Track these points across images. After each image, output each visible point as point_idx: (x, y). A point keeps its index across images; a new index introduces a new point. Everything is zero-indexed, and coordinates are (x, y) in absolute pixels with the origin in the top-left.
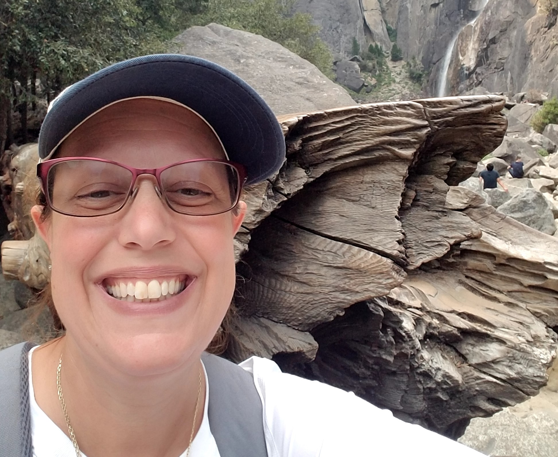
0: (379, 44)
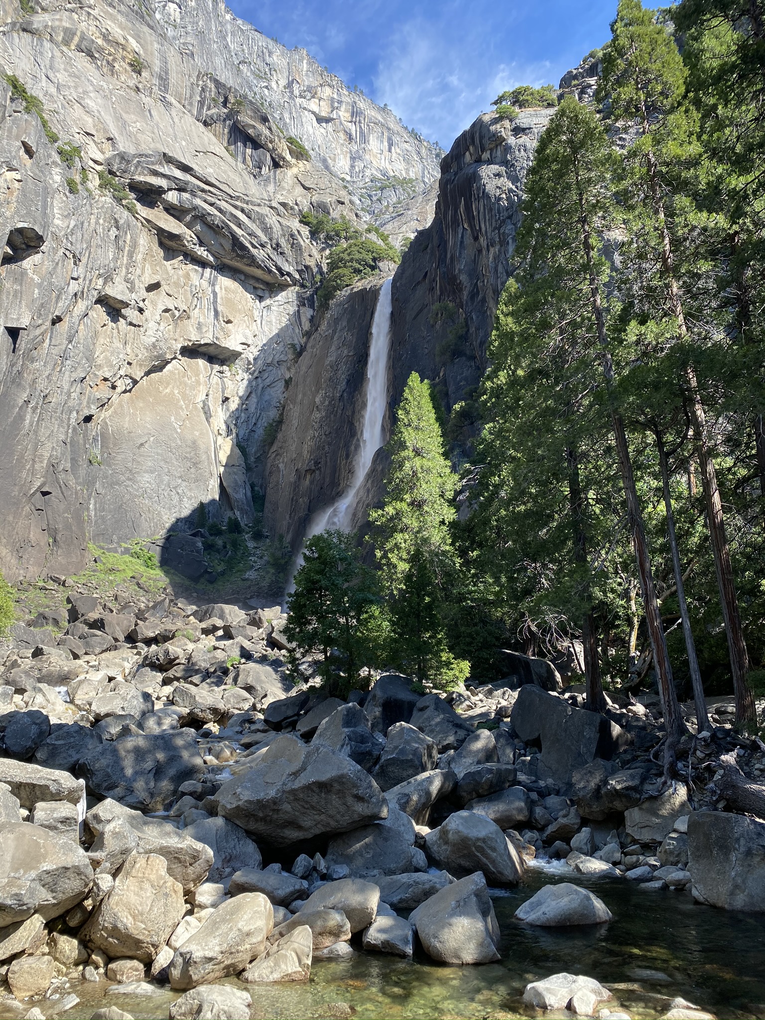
0: (239, 515)
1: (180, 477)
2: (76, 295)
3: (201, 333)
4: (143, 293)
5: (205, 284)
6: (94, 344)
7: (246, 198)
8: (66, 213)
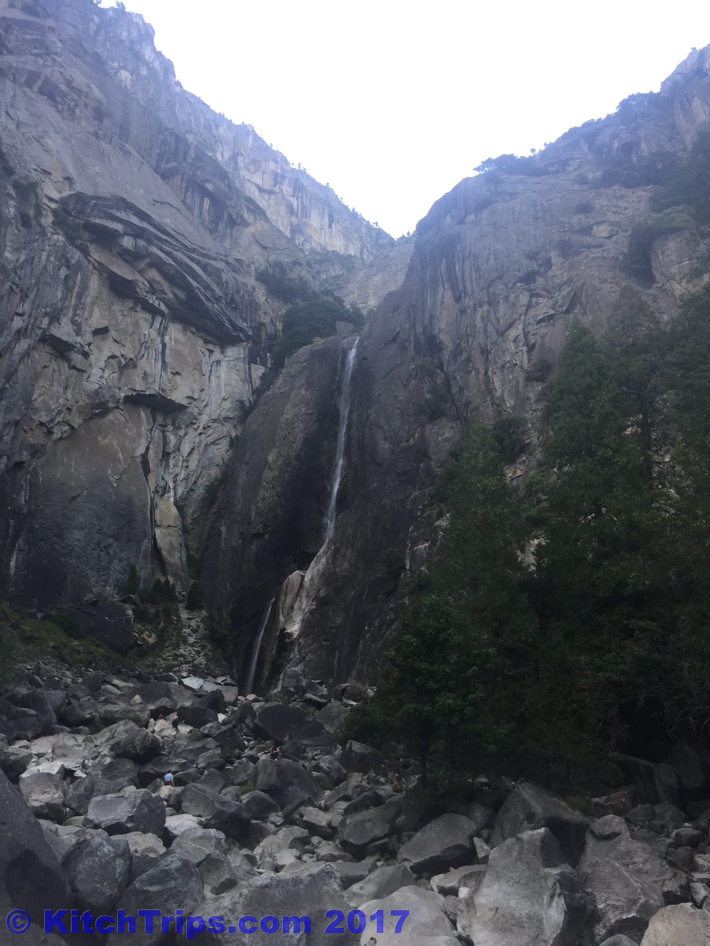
0: (171, 580)
1: (112, 536)
2: (19, 331)
3: (147, 383)
4: (89, 337)
5: (154, 334)
6: (33, 386)
7: (203, 251)
8: (16, 247)
